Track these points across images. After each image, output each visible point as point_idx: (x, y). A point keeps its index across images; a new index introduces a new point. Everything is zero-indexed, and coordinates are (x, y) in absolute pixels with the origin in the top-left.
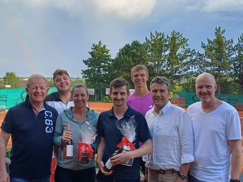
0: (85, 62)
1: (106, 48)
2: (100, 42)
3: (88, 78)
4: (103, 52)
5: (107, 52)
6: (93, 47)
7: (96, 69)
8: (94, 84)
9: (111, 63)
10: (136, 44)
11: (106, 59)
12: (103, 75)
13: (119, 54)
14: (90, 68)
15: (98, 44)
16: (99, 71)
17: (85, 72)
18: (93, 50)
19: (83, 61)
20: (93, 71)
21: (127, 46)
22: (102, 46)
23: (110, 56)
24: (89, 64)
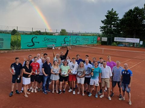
0: (103, 22)
1: (116, 12)
2: (113, 9)
3: (103, 31)
4: (114, 15)
5: (117, 15)
6: (108, 13)
7: (109, 26)
8: (107, 35)
9: (119, 22)
10: (137, 9)
11: (116, 20)
12: (113, 29)
13: (125, 16)
14: (105, 25)
15: (111, 10)
16: (111, 27)
17: (102, 28)
18: (108, 14)
19: (101, 21)
20: (107, 27)
21: (131, 10)
22: (114, 12)
23: (118, 18)
24: (105, 23)
